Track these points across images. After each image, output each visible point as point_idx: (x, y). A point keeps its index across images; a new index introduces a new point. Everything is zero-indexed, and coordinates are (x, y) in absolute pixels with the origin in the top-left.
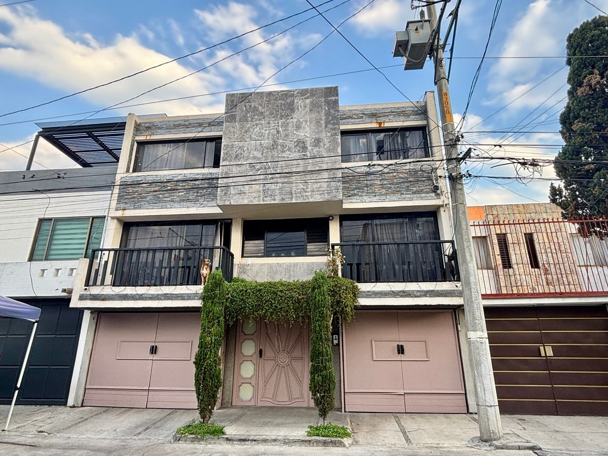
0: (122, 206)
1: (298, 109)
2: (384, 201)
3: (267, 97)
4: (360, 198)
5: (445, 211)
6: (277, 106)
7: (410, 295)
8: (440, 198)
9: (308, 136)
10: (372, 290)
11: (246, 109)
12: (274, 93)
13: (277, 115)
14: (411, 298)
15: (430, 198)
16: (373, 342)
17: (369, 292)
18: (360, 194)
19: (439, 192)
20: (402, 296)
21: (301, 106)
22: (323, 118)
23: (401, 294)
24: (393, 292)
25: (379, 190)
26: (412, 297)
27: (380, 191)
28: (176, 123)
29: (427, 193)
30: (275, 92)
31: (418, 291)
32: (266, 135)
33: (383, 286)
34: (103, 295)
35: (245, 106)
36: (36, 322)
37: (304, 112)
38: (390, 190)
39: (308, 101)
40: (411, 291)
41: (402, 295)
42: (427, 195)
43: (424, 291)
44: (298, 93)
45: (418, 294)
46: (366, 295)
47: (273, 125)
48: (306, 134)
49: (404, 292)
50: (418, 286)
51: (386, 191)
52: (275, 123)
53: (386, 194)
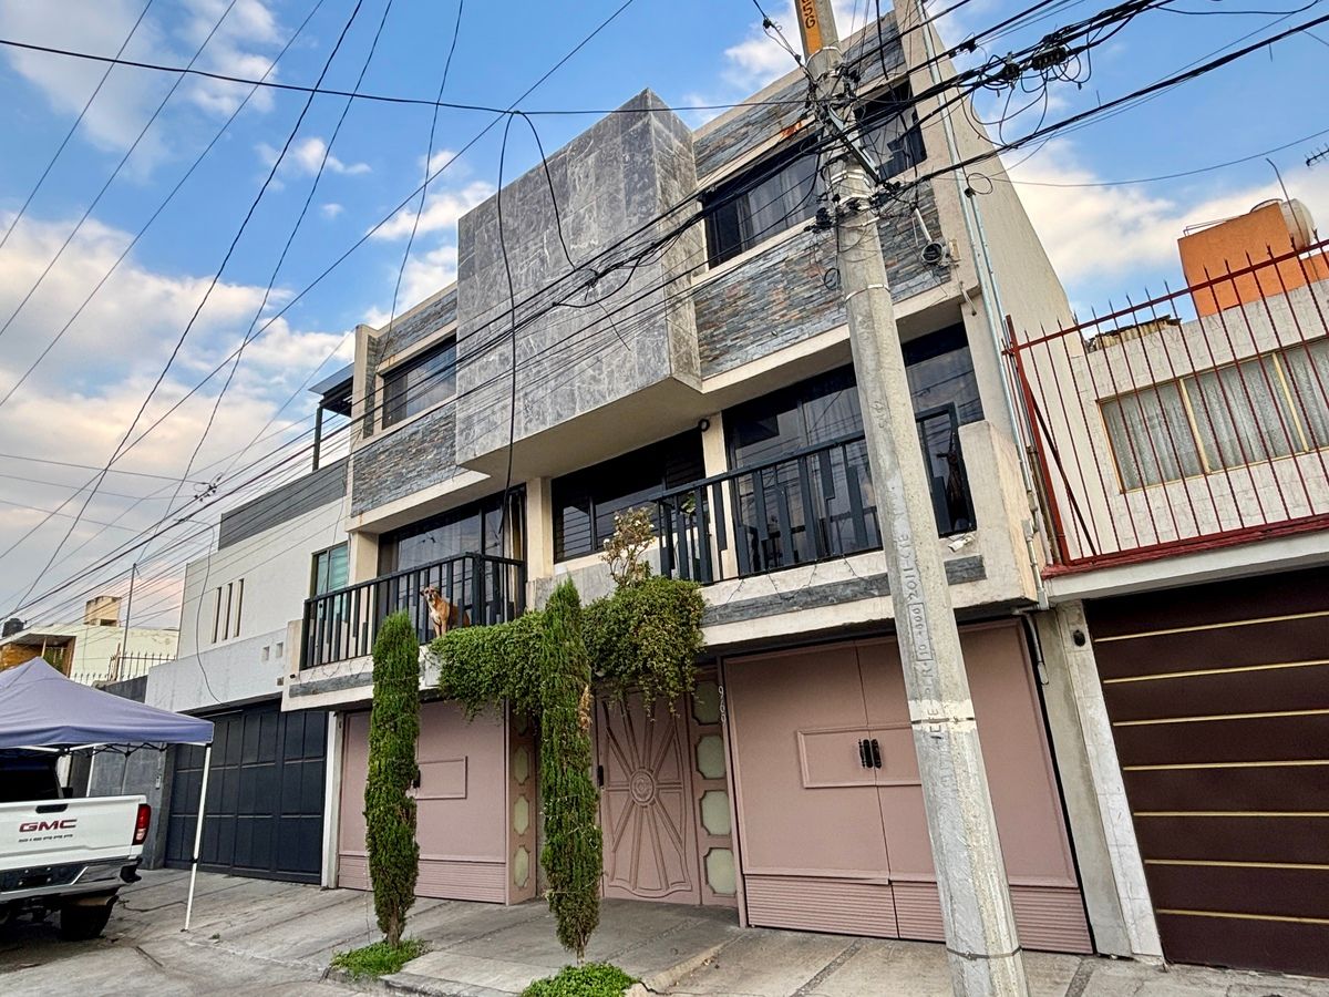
0: (360, 506)
1: (575, 187)
2: (796, 342)
3: (520, 191)
4: (739, 354)
5: (974, 314)
6: (538, 202)
7: (826, 597)
8: (949, 279)
9: (596, 243)
10: (731, 601)
11: (489, 236)
12: (533, 175)
13: (539, 223)
14: (830, 608)
15: (919, 289)
16: (801, 737)
17: (726, 606)
18: (739, 342)
19: (944, 261)
20: (806, 606)
21: (580, 178)
22: (622, 186)
23: (804, 599)
24: (781, 596)
25: (783, 316)
26: (832, 603)
27: (786, 319)
28: (425, 315)
29: (911, 275)
30: (532, 171)
31: (847, 584)
32: (523, 277)
33: (760, 587)
34: (314, 683)
35: (488, 231)
36: (208, 745)
37: (585, 190)
38: (811, 306)
39: (591, 160)
40: (829, 586)
41: (806, 603)
42: (911, 283)
43: (862, 579)
44: (572, 150)
45: (848, 592)
46: (720, 615)
47: (534, 248)
48: (592, 242)
49: (808, 592)
50: (846, 568)
51: (801, 311)
52: (535, 244)
53: (802, 320)
